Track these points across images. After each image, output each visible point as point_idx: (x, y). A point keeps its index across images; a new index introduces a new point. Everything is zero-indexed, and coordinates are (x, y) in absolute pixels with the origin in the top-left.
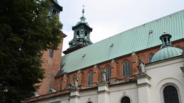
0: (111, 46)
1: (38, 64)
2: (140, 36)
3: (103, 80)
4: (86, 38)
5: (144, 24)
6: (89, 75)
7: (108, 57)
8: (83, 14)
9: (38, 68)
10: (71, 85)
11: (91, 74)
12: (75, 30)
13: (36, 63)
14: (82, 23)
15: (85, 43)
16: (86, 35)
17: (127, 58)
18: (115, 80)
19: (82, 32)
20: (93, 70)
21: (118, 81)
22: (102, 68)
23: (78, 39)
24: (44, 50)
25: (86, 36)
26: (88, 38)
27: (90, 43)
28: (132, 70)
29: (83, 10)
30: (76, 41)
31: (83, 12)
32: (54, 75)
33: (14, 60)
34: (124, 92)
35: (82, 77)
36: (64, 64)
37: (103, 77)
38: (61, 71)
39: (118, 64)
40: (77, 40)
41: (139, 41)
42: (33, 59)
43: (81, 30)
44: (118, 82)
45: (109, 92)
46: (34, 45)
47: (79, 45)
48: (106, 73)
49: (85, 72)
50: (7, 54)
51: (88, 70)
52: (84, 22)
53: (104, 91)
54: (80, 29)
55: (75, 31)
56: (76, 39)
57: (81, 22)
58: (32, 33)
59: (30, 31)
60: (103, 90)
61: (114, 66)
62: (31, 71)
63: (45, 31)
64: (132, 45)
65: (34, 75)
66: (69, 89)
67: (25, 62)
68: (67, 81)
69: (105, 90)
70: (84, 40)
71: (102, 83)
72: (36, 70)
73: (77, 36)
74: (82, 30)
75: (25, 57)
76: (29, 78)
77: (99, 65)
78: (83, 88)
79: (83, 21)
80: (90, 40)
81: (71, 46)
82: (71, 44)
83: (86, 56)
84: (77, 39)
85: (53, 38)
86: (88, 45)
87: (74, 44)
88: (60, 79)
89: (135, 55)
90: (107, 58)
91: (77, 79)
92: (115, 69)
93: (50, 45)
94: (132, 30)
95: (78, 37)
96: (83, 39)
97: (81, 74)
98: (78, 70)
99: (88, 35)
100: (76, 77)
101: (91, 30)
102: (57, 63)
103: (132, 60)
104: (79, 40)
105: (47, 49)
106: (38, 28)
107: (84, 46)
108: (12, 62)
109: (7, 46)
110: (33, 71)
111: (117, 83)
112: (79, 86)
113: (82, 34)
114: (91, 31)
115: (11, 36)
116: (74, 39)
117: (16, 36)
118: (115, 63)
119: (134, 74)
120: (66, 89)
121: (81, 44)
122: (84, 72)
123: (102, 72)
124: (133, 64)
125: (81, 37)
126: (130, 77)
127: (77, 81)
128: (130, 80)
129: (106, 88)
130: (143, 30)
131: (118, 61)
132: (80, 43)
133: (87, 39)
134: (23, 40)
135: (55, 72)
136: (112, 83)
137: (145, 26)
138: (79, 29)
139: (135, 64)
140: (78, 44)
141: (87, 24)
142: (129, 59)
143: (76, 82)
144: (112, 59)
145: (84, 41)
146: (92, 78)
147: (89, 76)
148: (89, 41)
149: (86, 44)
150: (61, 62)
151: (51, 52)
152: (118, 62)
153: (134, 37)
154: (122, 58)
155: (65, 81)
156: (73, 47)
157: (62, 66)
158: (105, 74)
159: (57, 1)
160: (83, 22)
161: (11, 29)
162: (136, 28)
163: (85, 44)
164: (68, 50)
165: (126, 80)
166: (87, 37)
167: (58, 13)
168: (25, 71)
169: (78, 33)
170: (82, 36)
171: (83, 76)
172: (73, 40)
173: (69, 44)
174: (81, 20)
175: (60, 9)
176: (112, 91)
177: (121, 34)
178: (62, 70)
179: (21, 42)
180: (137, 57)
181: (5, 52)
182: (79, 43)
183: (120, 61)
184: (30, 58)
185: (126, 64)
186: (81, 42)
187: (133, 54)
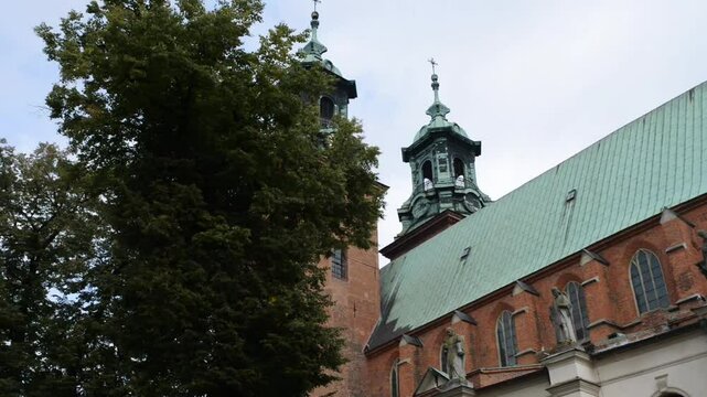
0: (569, 201)
1: (315, 314)
2: (681, 142)
3: (562, 340)
4: (459, 183)
5: (691, 92)
6: (500, 325)
7: (565, 244)
8: (436, 95)
9: (317, 329)
10: (436, 376)
11: (506, 321)
12: (414, 160)
13: (306, 309)
14: (438, 129)
15: (462, 202)
16: (459, 171)
17: (643, 237)
18: (608, 331)
19: (442, 162)
20: (511, 303)
21: (620, 335)
22: (553, 291)
23: (431, 194)
24: (322, 257)
25: (462, 177)
26: (471, 182)
27: (480, 200)
28: (674, 282)
29: (435, 79)
30: (427, 201)
31: (435, 86)
32: (360, 346)
33: (229, 309)
34: (656, 378)
35: (471, 339)
36: (394, 295)
37: (562, 326)
38: (385, 327)
39: (608, 264)
40: (428, 197)
41: (680, 160)
42: (294, 296)
43: (437, 156)
44: (624, 340)
45: (598, 385)
46: (291, 243)
47: (438, 215)
48: (571, 311)
49: (482, 316)
50: (199, 290)
51: (491, 308)
52: (446, 125)
53: (575, 384)
54: (434, 153)
55: (417, 165)
56: (424, 195)
57: (432, 126)
58: (276, 201)
59: (270, 194)
60: (571, 377)
61: (597, 278)
62: (292, 344)
63: (323, 183)
64: (655, 180)
65: (307, 357)
66: (434, 390)
67: (265, 311)
68: (417, 363)
69: (580, 376)
70: (455, 195)
71: (562, 352)
72: (310, 335)
73: (426, 180)
74: (443, 156)
75: (265, 292)
76: (288, 371)
77: (530, 281)
78: (485, 381)
79: (439, 119)
80: (477, 189)
81: (409, 223)
82: (405, 214)
83: (473, 252)
84: (426, 192)
85: (349, 206)
86: (472, 208)
87: (417, 213)
88: (389, 355)
89: (674, 221)
90: (561, 248)
91: (456, 347)
92: (600, 288)
93: (340, 232)
94: (641, 123)
95: (429, 185)
96: (452, 189)
97: (466, 325)
98: (453, 312)
99: (466, 170)
100: (451, 340)
101: (475, 149)
102: (366, 295)
103: (666, 243)
104: (435, 197)
105: (332, 250)
106: (295, 179)
107: (460, 216)
108: (222, 320)
109: (195, 263)
110: (302, 341)
111: (623, 344)
112: (469, 377)
113: (443, 170)
114: (478, 153)
115: (204, 225)
116: (414, 195)
117: (221, 222)
118: (596, 262)
119: (680, 295)
120: (419, 392)
121: (448, 210)
122: (477, 315)
123: (556, 308)
124: (674, 259)
125: (443, 182)
126: (671, 311)
127: (461, 356)
128: (671, 324)
129: (580, 370)
130: (689, 114)
131: (606, 254)
132: (442, 205)
133: (466, 188)
134: (248, 232)
135: (362, 333)
136: (601, 347)
137: (696, 95)
138: (431, 155)
139: (682, 254)
140: (433, 210)
141: (456, 129)
142: (651, 237)
143: (457, 362)
144: (582, 251)
145: (457, 197)
146: (514, 336)
147: (499, 332)
148: (475, 193)
149: (465, 208)
150: (381, 289)
151: (339, 256)
152: (610, 260)
153: (657, 148)
154: (621, 241)
155: (408, 360)
156: (419, 225)
157: (387, 306)
158: (569, 315)
159: (330, 63)
160: (439, 123)
161: (201, 197)
162: (660, 113)
163: (460, 208)
164: (399, 239)
165: (658, 327)
166: (465, 180)
167: (341, 108)
168: (270, 345)
169: (428, 171)
170: (444, 178)
171: (474, 332)
172: (411, 199)
173: (400, 215)
174: (433, 119)
175: (348, 89)
176: (606, 379)
177: (599, 144)
178: (388, 321)
179: (242, 238)
180: (683, 226)
181: (189, 284)
182: (439, 208)
183: (618, 253)
184: (284, 294)
185: (643, 263)
186: (443, 202)
187: (668, 217)
